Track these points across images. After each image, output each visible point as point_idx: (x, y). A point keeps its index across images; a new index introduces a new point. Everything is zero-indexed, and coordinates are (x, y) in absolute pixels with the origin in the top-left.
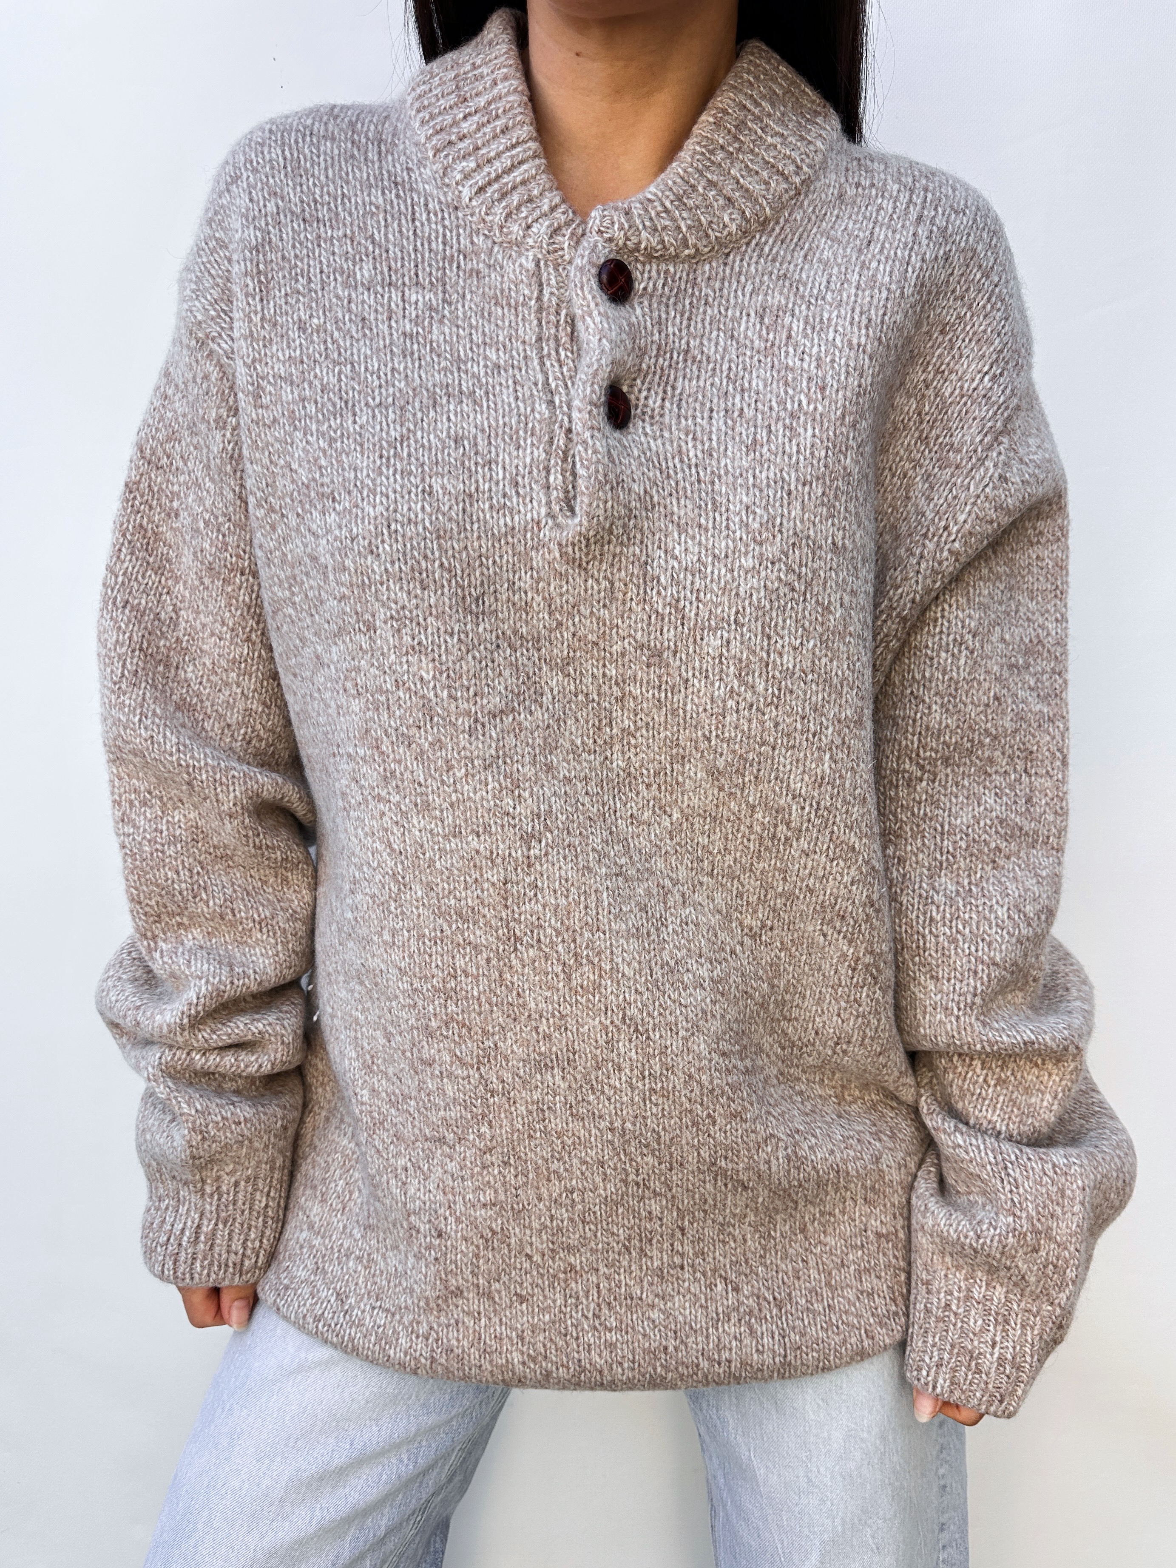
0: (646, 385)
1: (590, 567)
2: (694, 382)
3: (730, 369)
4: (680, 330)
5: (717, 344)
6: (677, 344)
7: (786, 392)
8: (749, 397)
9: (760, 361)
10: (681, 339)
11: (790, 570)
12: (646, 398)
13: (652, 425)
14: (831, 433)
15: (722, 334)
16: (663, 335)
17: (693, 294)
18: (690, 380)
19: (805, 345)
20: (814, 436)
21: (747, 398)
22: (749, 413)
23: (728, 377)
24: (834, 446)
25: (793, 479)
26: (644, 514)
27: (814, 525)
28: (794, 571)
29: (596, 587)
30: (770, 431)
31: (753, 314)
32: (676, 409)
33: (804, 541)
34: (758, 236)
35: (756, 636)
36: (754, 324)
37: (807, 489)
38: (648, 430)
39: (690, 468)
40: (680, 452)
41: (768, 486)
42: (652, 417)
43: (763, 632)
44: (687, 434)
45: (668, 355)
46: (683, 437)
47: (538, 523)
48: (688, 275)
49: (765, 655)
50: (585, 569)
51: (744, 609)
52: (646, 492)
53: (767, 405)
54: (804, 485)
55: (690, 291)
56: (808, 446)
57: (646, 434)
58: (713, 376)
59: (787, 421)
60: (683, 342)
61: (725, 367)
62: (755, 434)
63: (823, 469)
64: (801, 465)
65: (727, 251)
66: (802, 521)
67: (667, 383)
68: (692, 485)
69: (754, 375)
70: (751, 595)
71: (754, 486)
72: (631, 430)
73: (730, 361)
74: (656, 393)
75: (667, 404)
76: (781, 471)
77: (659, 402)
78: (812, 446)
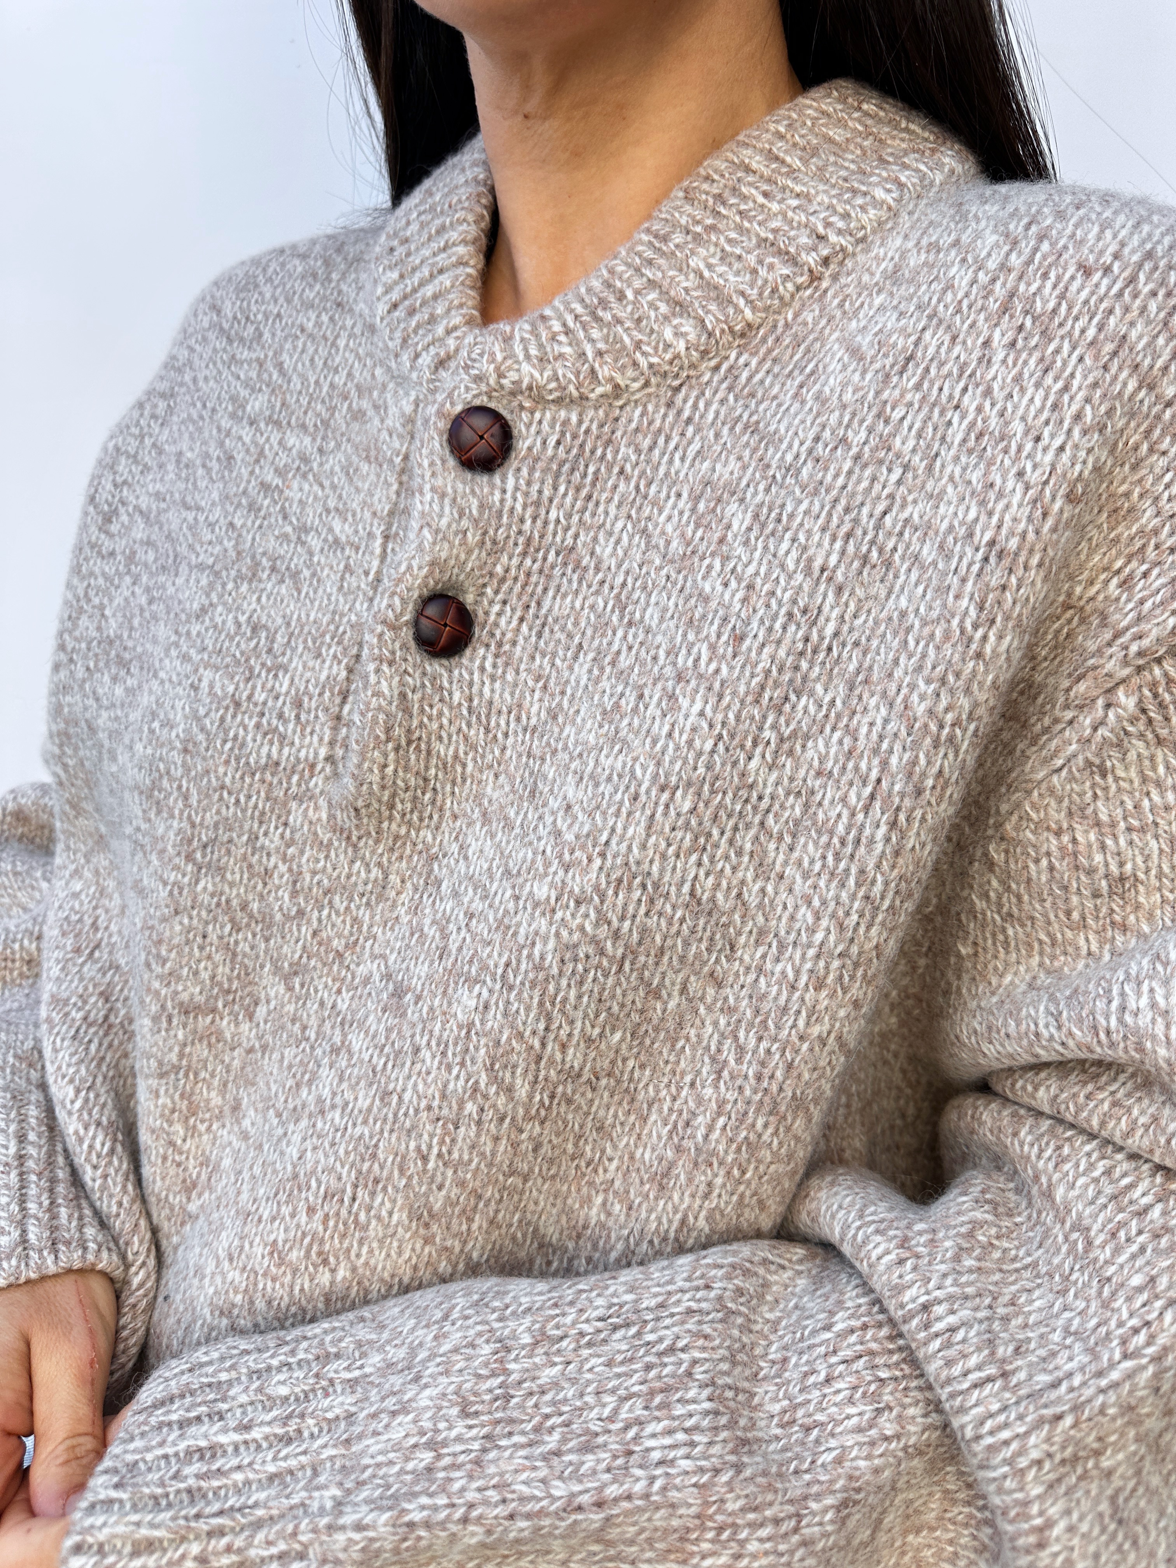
0: (500, 596)
1: (362, 844)
2: (569, 599)
3: (624, 584)
4: (569, 516)
5: (618, 542)
6: (558, 539)
7: (685, 635)
8: (635, 636)
9: (668, 577)
10: (567, 529)
11: (602, 919)
12: (499, 614)
13: (496, 656)
14: (731, 716)
15: (629, 526)
16: (539, 523)
17: (603, 457)
18: (564, 596)
19: (739, 558)
20: (702, 714)
21: (630, 638)
22: (624, 662)
23: (618, 597)
24: (732, 736)
25: (648, 776)
26: (448, 788)
27: (664, 856)
28: (609, 923)
29: (363, 874)
30: (641, 696)
31: (685, 495)
32: (533, 639)
33: (638, 880)
34: (733, 355)
35: (528, 1009)
36: (681, 513)
37: (665, 796)
38: (488, 665)
39: (525, 730)
40: (520, 706)
41: (609, 779)
42: (500, 645)
43: (541, 1004)
44: (537, 681)
45: (540, 555)
46: (531, 683)
47: (312, 766)
48: (601, 426)
49: (537, 1044)
50: (355, 846)
51: (519, 962)
52: (456, 757)
53: (653, 652)
54: (662, 789)
55: (599, 452)
56: (688, 728)
57: (482, 669)
58: (597, 593)
59: (670, 683)
60: (570, 533)
61: (619, 580)
62: (622, 695)
63: (701, 770)
64: (667, 758)
65: (676, 383)
66: (644, 847)
67: (532, 595)
68: (520, 756)
69: (653, 600)
70: (533, 944)
71: (592, 776)
72: (465, 661)
73: (627, 573)
74: (513, 610)
75: (525, 628)
76: (635, 759)
77: (515, 623)
78: (694, 730)
